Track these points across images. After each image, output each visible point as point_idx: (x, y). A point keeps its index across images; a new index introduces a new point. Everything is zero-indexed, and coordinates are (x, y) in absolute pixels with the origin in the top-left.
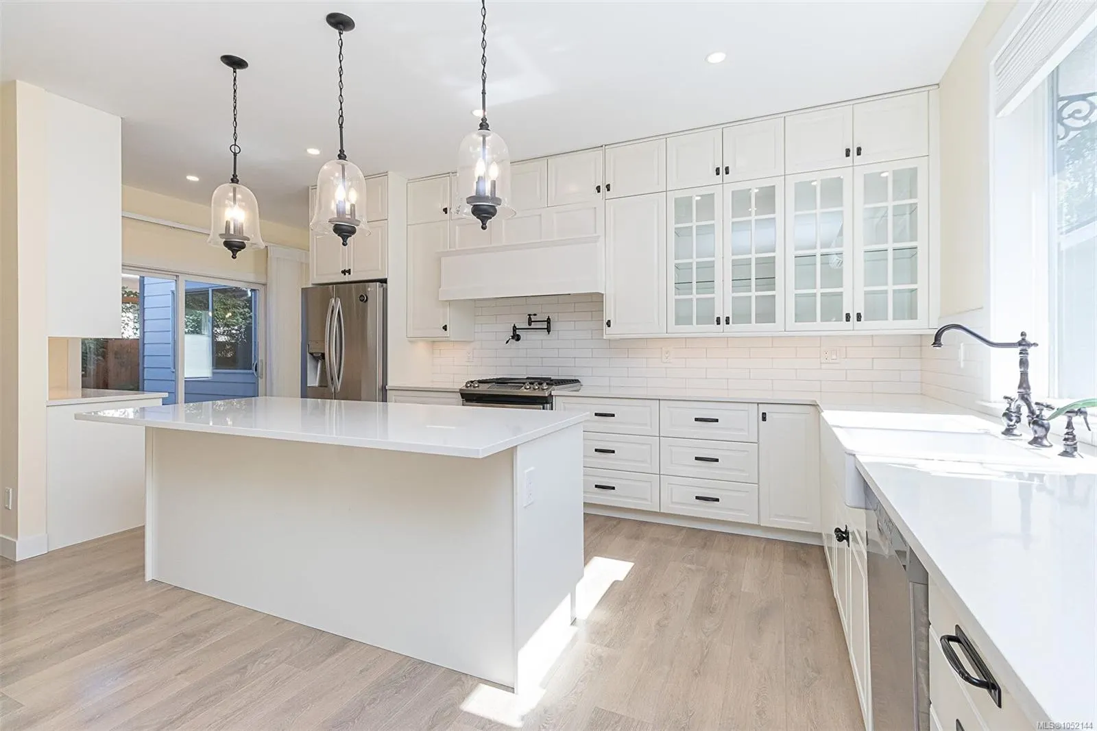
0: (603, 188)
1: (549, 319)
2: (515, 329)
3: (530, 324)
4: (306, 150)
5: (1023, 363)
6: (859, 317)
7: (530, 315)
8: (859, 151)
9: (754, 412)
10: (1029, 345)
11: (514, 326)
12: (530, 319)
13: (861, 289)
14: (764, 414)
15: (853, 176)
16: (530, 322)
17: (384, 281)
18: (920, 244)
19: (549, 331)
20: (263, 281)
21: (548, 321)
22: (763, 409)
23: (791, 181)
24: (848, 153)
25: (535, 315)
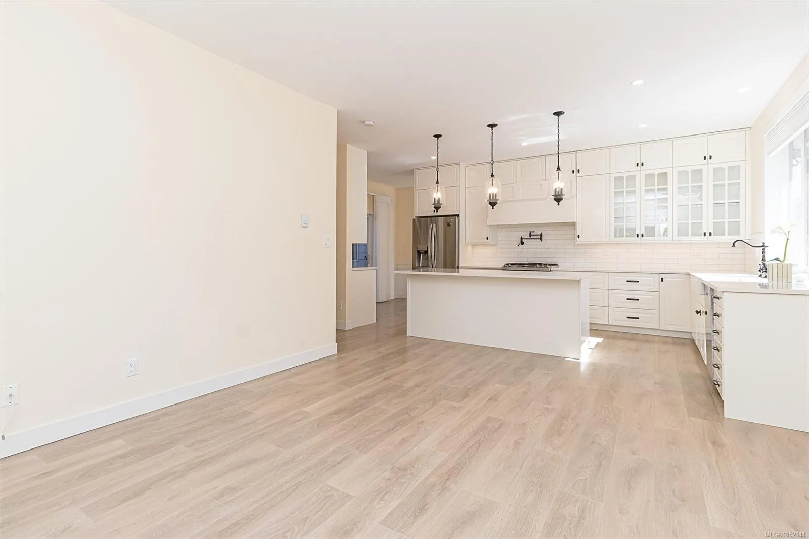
0: (576, 172)
1: (541, 234)
2: (522, 239)
3: (530, 237)
4: (430, 158)
5: (763, 252)
6: (710, 234)
7: (530, 232)
8: (711, 157)
9: (657, 278)
10: (765, 247)
11: (522, 238)
12: (530, 233)
13: (711, 221)
14: (662, 278)
15: (708, 169)
16: (531, 235)
17: (458, 216)
18: (742, 201)
19: (541, 240)
20: (371, 214)
21: (541, 235)
22: (662, 276)
23: (676, 170)
24: (705, 158)
25: (533, 232)
